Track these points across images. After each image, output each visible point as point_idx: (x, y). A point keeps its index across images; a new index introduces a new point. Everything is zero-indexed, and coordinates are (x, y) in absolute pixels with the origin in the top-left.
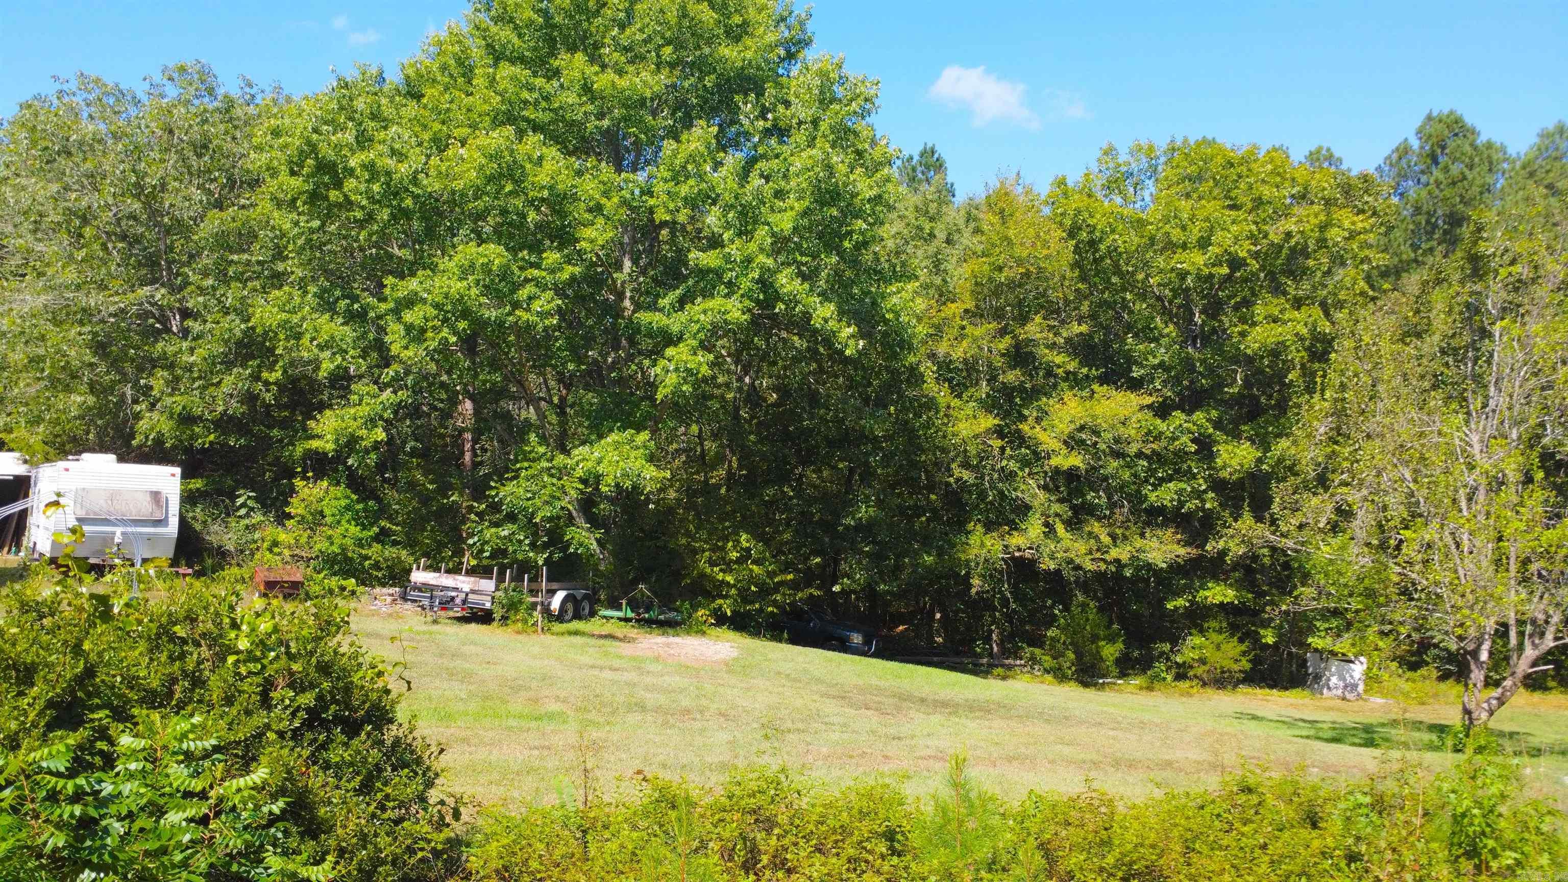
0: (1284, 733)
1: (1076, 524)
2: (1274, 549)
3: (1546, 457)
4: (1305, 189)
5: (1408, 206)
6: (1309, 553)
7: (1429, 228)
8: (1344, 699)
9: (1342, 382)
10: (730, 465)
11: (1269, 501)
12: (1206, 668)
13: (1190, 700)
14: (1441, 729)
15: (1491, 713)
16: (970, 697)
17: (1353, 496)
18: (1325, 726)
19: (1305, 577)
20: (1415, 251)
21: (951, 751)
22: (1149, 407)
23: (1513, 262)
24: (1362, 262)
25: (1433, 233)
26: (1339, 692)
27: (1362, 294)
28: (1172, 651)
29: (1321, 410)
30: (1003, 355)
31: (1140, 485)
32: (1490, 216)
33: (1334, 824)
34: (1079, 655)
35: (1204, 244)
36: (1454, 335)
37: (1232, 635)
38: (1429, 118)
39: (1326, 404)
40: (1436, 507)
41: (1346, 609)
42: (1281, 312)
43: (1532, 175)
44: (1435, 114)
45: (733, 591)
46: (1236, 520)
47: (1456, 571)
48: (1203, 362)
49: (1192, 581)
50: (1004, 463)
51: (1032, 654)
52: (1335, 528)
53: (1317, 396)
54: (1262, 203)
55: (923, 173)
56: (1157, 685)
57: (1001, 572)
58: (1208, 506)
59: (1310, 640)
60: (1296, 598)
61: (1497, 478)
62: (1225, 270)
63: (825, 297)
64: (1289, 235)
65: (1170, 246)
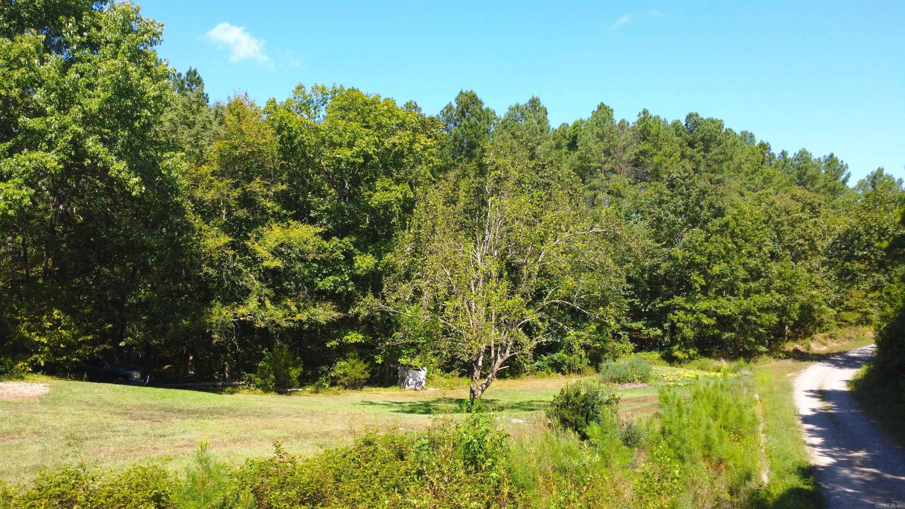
0: (387, 410)
1: (277, 300)
2: (383, 312)
3: (508, 264)
4: (404, 121)
5: (452, 137)
6: (400, 314)
7: (460, 149)
8: (415, 390)
9: (419, 224)
10: (47, 264)
11: (382, 286)
12: (347, 378)
13: (338, 397)
14: (460, 401)
15: (483, 391)
16: (211, 406)
17: (423, 284)
18: (406, 405)
19: (398, 326)
20: (453, 160)
21: (198, 440)
22: (320, 234)
23: (497, 169)
24: (429, 163)
25: (462, 151)
26: (413, 387)
27: (429, 179)
28: (329, 370)
29: (408, 238)
30: (236, 199)
31: (314, 278)
32: (487, 145)
33: (411, 457)
34: (277, 376)
35: (350, 145)
36: (470, 203)
37: (361, 360)
38: (461, 93)
39: (411, 236)
40: (460, 289)
41: (418, 343)
42: (389, 186)
43: (505, 127)
44: (464, 91)
45: (46, 349)
46: (364, 298)
47: (469, 322)
48: (350, 210)
49: (341, 331)
50: (235, 264)
51: (250, 377)
52: (413, 301)
53: (406, 231)
54: (382, 126)
55: (188, 85)
56: (320, 390)
57: (231, 330)
58: (350, 289)
59: (400, 360)
60: (394, 338)
61: (487, 275)
62: (361, 160)
63: (120, 157)
64: (394, 145)
65: (333, 145)
